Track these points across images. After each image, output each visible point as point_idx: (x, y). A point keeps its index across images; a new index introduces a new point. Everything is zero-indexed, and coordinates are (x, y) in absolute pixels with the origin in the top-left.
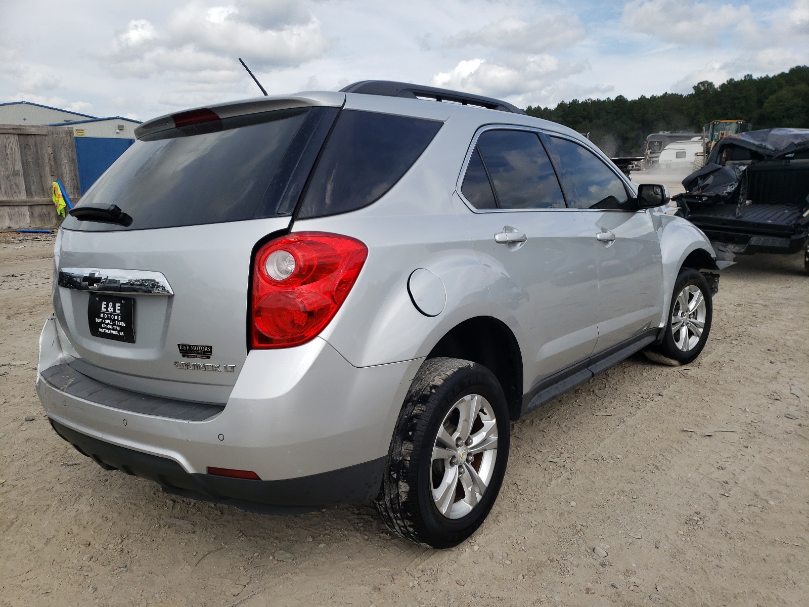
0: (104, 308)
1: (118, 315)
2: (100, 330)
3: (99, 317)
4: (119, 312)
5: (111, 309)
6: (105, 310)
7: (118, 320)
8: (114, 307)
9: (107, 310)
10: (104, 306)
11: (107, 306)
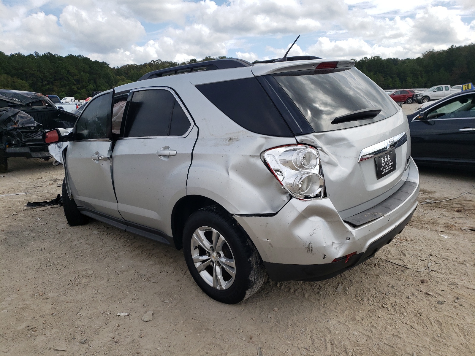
0: (383, 161)
1: (389, 161)
2: (383, 173)
3: (382, 167)
4: (390, 158)
5: (386, 160)
6: (384, 161)
7: (390, 163)
8: (387, 158)
9: (385, 161)
10: (383, 160)
11: (384, 159)
